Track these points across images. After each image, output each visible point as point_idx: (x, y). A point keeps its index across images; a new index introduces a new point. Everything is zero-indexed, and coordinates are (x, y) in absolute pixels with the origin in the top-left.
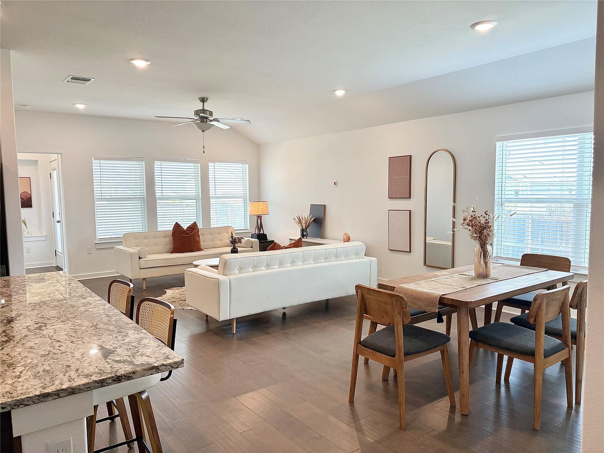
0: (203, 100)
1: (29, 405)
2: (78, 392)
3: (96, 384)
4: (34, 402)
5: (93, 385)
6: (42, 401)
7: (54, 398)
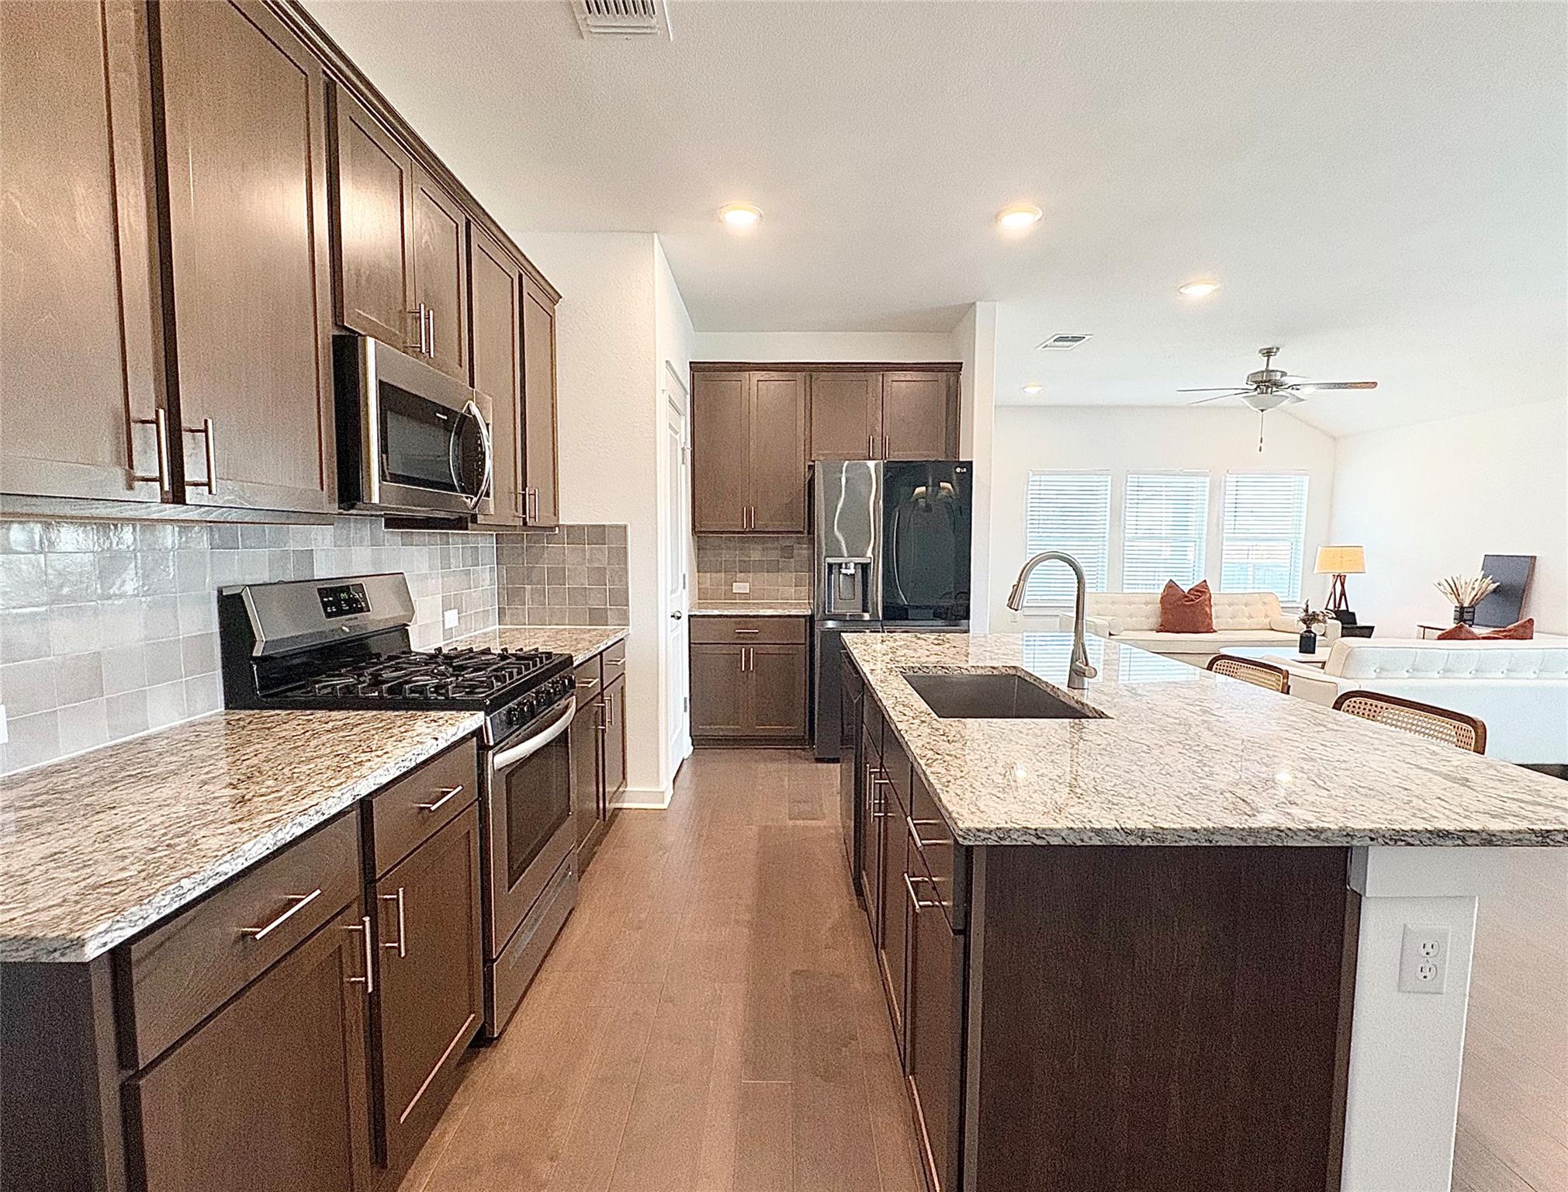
0: (1268, 353)
1: (1413, 845)
2: (1499, 843)
3: (1533, 837)
4: (1421, 842)
5: (1527, 836)
6: (1435, 844)
7: (1456, 843)
